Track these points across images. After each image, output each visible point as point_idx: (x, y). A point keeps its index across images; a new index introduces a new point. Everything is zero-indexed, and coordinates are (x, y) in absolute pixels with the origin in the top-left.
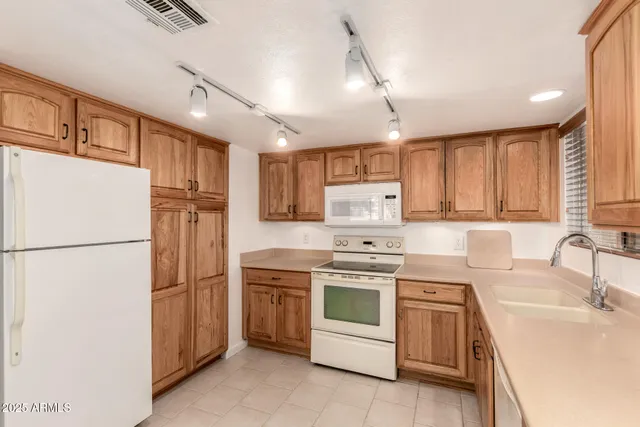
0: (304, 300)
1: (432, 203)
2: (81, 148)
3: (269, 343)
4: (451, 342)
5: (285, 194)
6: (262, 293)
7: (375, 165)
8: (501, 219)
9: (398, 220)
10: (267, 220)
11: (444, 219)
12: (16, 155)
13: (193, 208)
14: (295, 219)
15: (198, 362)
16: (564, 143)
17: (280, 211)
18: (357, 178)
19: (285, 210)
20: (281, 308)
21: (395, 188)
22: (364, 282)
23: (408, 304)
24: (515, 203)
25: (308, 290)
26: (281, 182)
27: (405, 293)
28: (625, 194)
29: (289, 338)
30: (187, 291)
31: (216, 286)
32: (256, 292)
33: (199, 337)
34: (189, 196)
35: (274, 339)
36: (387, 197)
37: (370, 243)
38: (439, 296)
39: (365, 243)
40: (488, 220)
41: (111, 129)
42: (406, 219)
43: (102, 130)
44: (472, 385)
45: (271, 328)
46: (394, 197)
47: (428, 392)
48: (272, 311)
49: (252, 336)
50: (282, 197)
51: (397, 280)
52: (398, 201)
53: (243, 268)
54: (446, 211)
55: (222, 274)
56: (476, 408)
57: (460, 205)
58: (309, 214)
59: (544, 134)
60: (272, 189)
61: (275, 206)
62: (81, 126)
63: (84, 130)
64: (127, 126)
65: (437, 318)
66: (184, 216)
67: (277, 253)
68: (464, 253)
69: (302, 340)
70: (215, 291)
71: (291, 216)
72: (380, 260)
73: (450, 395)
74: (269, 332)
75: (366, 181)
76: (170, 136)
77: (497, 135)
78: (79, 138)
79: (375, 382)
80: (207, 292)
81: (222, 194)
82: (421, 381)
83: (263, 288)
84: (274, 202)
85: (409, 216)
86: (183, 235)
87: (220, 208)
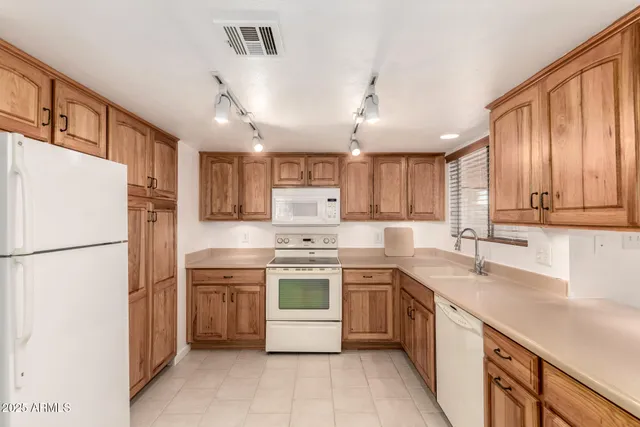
0: (257, 296)
1: (364, 206)
2: (59, 136)
3: (218, 342)
4: (383, 315)
5: (230, 194)
6: (211, 293)
7: (318, 172)
8: (410, 219)
9: (337, 219)
10: (209, 219)
11: (372, 219)
12: (20, 143)
13: (150, 206)
14: (240, 219)
15: (155, 370)
16: (449, 167)
17: (223, 211)
18: (302, 182)
19: (229, 209)
20: (234, 304)
21: (335, 193)
22: (316, 273)
23: (351, 288)
24: (419, 208)
25: (263, 285)
26: (225, 181)
27: (349, 279)
28: (517, 204)
29: (243, 333)
30: (147, 296)
31: (168, 289)
32: (204, 293)
33: (155, 343)
34: (148, 195)
35: (224, 337)
36: (329, 200)
37: (309, 240)
38: (375, 280)
39: (305, 240)
40: (403, 220)
41: (85, 118)
42: (344, 219)
43: (77, 117)
44: (399, 344)
45: (222, 327)
46: (335, 200)
47: (367, 357)
48: (222, 310)
49: (199, 339)
50: (226, 197)
51: (343, 269)
52: (338, 203)
53: (187, 269)
54: (374, 214)
55: (173, 277)
56: (404, 361)
57: (384, 209)
58: (255, 213)
59: (437, 159)
60: (215, 188)
61: (218, 205)
62: (58, 112)
63: (62, 116)
64: (98, 114)
65: (373, 296)
66: (144, 215)
67: (213, 252)
68: (381, 245)
69: (255, 333)
70: (168, 294)
71: (236, 216)
72: (318, 254)
73: (383, 354)
74: (219, 331)
75: (310, 186)
76: (134, 128)
77: (408, 156)
78: (57, 125)
79: (326, 357)
80: (162, 295)
81: (172, 193)
82: (359, 349)
83: (212, 288)
84: (217, 203)
85: (347, 217)
86: (143, 236)
87: (171, 207)
